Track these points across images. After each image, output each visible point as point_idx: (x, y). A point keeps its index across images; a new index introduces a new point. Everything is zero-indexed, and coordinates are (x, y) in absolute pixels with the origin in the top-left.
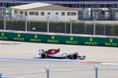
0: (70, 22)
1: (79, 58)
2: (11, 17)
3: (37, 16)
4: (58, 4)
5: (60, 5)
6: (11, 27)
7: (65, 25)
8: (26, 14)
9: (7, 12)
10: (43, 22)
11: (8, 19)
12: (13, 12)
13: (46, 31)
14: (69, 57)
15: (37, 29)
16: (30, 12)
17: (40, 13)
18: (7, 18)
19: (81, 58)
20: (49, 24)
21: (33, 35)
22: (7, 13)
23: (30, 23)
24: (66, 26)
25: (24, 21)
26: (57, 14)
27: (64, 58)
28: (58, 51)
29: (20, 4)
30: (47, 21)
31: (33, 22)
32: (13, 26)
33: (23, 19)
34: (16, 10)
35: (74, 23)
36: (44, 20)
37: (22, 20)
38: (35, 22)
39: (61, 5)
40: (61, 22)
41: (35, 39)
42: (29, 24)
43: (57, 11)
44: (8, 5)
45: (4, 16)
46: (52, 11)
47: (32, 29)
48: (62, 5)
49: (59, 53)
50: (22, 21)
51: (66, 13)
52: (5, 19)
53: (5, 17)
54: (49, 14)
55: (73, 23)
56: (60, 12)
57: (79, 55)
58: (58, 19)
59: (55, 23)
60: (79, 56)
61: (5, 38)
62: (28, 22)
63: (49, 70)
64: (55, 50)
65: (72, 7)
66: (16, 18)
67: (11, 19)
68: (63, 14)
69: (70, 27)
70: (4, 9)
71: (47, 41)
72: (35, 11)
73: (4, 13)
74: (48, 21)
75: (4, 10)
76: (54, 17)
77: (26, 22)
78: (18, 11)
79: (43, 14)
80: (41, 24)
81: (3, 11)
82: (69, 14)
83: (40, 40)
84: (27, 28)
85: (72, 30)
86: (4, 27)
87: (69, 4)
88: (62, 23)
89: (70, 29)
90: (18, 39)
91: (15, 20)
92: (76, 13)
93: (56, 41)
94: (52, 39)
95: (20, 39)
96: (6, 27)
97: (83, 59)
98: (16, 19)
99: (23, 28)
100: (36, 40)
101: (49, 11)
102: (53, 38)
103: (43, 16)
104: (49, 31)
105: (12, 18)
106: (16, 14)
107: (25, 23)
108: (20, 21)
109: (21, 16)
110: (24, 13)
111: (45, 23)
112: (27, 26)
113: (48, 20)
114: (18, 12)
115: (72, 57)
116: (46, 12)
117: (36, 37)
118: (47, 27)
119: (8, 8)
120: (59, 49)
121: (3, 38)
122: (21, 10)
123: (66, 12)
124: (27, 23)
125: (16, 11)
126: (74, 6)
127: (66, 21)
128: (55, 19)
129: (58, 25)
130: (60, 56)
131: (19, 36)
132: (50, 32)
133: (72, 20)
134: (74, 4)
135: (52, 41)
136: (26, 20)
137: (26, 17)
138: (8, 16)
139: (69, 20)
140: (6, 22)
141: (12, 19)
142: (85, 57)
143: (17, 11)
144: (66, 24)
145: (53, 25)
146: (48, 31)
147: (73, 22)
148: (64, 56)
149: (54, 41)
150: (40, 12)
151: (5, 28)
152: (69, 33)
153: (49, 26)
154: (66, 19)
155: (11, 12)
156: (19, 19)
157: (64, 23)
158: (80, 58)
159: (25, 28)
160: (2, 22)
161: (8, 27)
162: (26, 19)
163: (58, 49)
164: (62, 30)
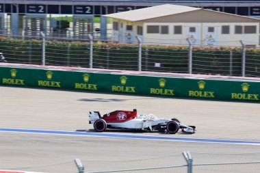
0: (242, 50)
1: (180, 130)
2: (106, 39)
3: (165, 36)
4: (214, 8)
5: (218, 9)
6: (106, 62)
7: (229, 57)
8: (140, 31)
9: (97, 26)
10: (179, 51)
11: (99, 43)
12: (110, 26)
13: (186, 71)
14: (159, 128)
15: (165, 65)
16: (148, 27)
17: (171, 29)
18: (96, 41)
19: (185, 130)
20: (193, 54)
21: (156, 80)
22: (97, 30)
23: (149, 52)
24: (231, 58)
25: (136, 48)
26: (211, 30)
27: (147, 130)
28: (131, 115)
29: (125, 9)
30: (189, 48)
31: (156, 49)
32: (110, 58)
33: (134, 43)
34: (116, 21)
35: (252, 51)
36: (181, 46)
37: (131, 45)
38: (161, 50)
39: (221, 9)
40: (221, 49)
41: (160, 88)
42: (147, 54)
43: (211, 25)
44: (99, 11)
45: (90, 35)
46: (199, 24)
47: (154, 65)
48: (223, 9)
49: (135, 119)
50: (130, 48)
51: (232, 29)
52: (92, 43)
53: (91, 37)
54: (192, 30)
55: (248, 52)
56: (218, 26)
57: (182, 124)
58: (214, 41)
59: (207, 51)
60: (181, 127)
61: (93, 87)
62: (143, 49)
63: (191, 161)
64: (126, 112)
65: (247, 15)
66: (117, 40)
67: (105, 44)
68: (225, 30)
69: (241, 60)
70: (90, 20)
71: (188, 93)
72: (161, 24)
73: (90, 29)
74: (191, 48)
75: (89, 22)
76: (204, 37)
77: (140, 49)
78: (122, 24)
79: (178, 30)
80: (175, 54)
81: (89, 26)
82: (238, 30)
83: (171, 91)
84: (142, 63)
85: (246, 69)
86: (89, 60)
87: (239, 8)
88: (223, 52)
89: (241, 65)
90: (122, 89)
91: (114, 44)
92: (255, 27)
93: (209, 94)
94: (199, 90)
95: (125, 89)
96: (93, 61)
97: (191, 133)
98: (117, 42)
99: (133, 63)
100: (163, 91)
101: (193, 25)
102: (202, 86)
103: (178, 36)
104: (193, 70)
105: (108, 40)
106: (117, 32)
107: (137, 52)
108: (126, 48)
109: (129, 34)
110: (135, 28)
111: (184, 51)
112: (142, 60)
113: (190, 45)
114: (122, 27)
115: (166, 128)
116: (186, 27)
117: (162, 84)
118: (187, 62)
119: (99, 16)
120: (135, 110)
121: (87, 86)
122: (128, 21)
123: (232, 26)
124: (142, 52)
125: (116, 25)
126: (252, 11)
127: (233, 48)
128: (206, 43)
129: (213, 56)
130: (138, 127)
131: (123, 82)
132: (195, 72)
133: (245, 43)
134: (252, 8)
135: (200, 94)
136: (141, 45)
137: (139, 37)
138: (99, 35)
139: (239, 45)
140: (94, 49)
141: (106, 42)
142: (194, 127)
143: (120, 25)
144: (231, 54)
145: (201, 55)
146: (191, 70)
147: (249, 49)
148: (147, 126)
149: (203, 94)
150: (171, 26)
151: (91, 64)
152: (239, 74)
153: (193, 58)
154: (232, 41)
155: (106, 26)
156: (124, 42)
157: (229, 53)
158: (183, 131)
159: (137, 63)
160: (86, 49)
161: (98, 61)
162: (139, 42)
163: (132, 111)
164: (224, 68)
